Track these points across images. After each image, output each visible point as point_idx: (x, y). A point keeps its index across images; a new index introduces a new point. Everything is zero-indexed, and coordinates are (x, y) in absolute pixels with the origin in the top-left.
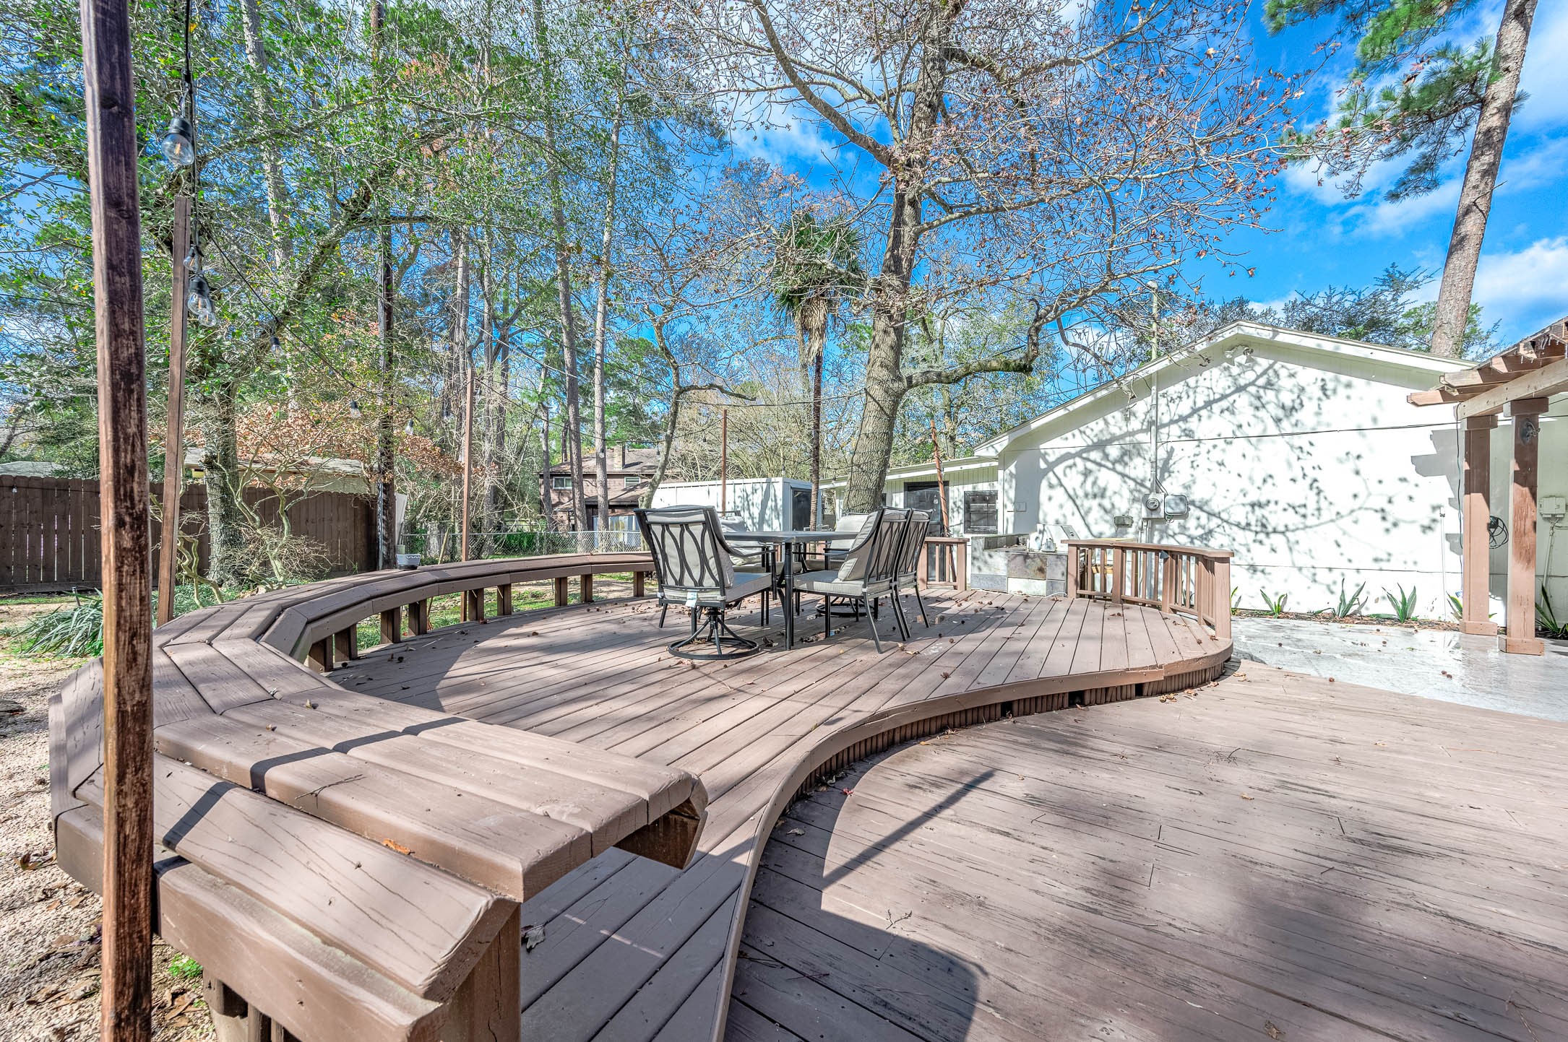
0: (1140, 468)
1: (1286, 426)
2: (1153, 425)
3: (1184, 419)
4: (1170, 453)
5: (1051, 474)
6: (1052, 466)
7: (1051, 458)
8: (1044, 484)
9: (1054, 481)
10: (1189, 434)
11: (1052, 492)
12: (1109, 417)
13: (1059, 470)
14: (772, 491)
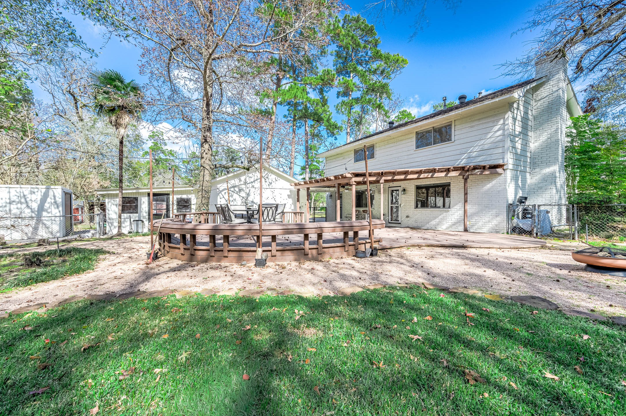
0: (243, 194)
1: (270, 187)
2: (245, 183)
3: (252, 182)
4: (250, 190)
5: (220, 194)
6: (221, 192)
7: (221, 190)
8: (219, 197)
9: (222, 196)
10: (253, 187)
11: (221, 200)
12: (236, 180)
13: (223, 193)
14: (51, 193)
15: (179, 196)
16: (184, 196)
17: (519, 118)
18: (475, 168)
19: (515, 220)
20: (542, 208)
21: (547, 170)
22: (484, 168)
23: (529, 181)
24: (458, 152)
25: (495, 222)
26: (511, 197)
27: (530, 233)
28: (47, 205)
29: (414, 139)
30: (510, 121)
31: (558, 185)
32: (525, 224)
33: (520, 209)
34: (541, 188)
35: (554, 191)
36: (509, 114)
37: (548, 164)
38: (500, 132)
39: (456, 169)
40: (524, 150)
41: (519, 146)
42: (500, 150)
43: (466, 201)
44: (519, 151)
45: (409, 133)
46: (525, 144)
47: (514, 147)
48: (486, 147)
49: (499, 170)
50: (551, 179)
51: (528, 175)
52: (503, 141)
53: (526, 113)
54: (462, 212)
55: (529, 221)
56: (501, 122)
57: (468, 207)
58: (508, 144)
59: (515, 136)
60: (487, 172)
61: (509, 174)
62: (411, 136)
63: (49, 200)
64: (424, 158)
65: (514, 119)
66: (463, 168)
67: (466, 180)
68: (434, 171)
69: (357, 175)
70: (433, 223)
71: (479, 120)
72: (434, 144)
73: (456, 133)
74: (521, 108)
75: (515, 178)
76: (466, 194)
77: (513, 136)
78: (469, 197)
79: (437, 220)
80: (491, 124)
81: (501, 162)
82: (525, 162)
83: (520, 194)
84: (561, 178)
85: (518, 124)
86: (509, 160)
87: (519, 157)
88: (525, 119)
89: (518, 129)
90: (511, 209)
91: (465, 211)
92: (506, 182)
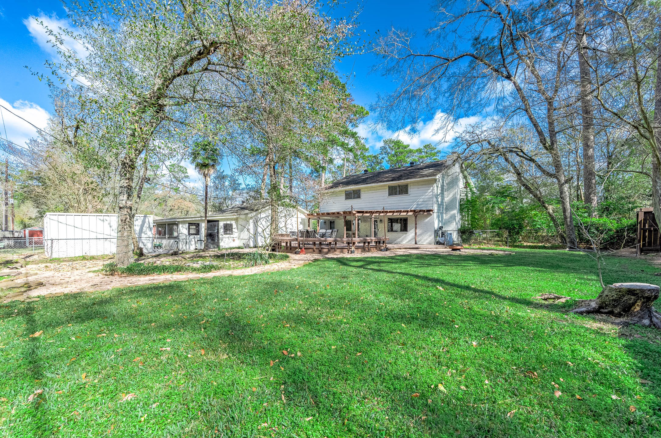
14: (147, 220)
15: (225, 222)
16: (228, 222)
17: (440, 186)
18: (420, 211)
19: (438, 238)
20: (449, 232)
21: (452, 212)
22: (424, 211)
23: (444, 218)
24: (412, 201)
25: (429, 240)
26: (436, 227)
27: (443, 244)
28: (144, 228)
29: (387, 190)
30: (436, 188)
31: (457, 221)
32: (441, 240)
33: (440, 232)
34: (449, 222)
35: (455, 223)
36: (435, 185)
37: (453, 209)
38: (431, 193)
39: (411, 211)
40: (442, 202)
41: (440, 200)
42: (431, 202)
43: (416, 228)
44: (440, 203)
45: (385, 186)
46: (443, 199)
47: (437, 201)
48: (425, 200)
49: (431, 212)
50: (453, 217)
51: (444, 215)
52: (432, 198)
53: (443, 183)
54: (413, 234)
55: (443, 239)
56: (432, 188)
57: (417, 231)
58: (435, 199)
59: (438, 195)
60: (426, 214)
61: (435, 215)
62: (385, 187)
63: (146, 225)
64: (393, 202)
65: (437, 187)
66: (414, 211)
67: (416, 217)
68: (401, 212)
69: (359, 212)
70: (398, 240)
71: (422, 185)
72: (399, 194)
73: (411, 190)
74: (441, 181)
75: (438, 217)
76: (416, 224)
77: (437, 196)
78: (417, 226)
79: (401, 239)
80: (427, 188)
81: (431, 208)
82: (443, 208)
83: (440, 225)
84: (458, 217)
85: (439, 189)
86: (435, 208)
87: (439, 206)
88: (442, 186)
89: (439, 192)
90: (436, 232)
91: (416, 234)
92: (434, 219)
